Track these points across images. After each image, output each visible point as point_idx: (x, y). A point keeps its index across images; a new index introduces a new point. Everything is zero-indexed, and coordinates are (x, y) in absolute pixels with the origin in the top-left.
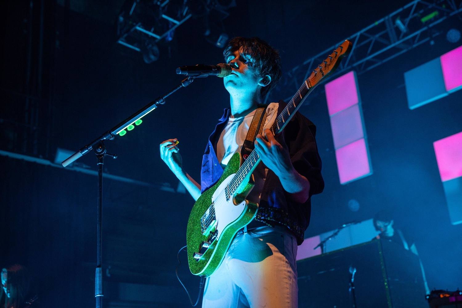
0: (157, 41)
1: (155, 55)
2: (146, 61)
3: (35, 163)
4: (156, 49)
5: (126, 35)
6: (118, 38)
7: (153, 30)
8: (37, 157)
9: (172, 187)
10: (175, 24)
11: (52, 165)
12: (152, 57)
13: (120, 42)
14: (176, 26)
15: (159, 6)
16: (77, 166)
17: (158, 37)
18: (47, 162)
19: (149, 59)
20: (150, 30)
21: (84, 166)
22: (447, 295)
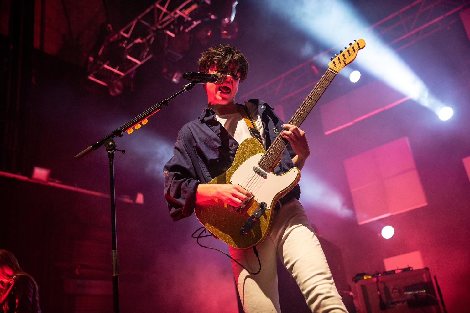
0: (121, 77)
1: (119, 89)
2: (112, 94)
3: (14, 179)
4: (120, 84)
5: (95, 72)
6: (89, 75)
7: (118, 68)
8: (17, 173)
9: (131, 199)
10: (136, 64)
11: (30, 180)
12: (117, 91)
13: (90, 78)
14: (137, 66)
15: (124, 48)
16: (51, 181)
17: (122, 74)
18: (25, 178)
19: (114, 92)
20: (115, 68)
21: (57, 181)
22: (370, 277)
